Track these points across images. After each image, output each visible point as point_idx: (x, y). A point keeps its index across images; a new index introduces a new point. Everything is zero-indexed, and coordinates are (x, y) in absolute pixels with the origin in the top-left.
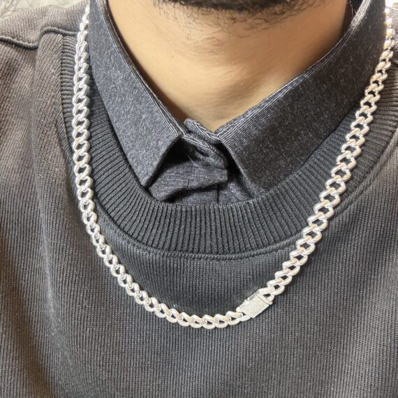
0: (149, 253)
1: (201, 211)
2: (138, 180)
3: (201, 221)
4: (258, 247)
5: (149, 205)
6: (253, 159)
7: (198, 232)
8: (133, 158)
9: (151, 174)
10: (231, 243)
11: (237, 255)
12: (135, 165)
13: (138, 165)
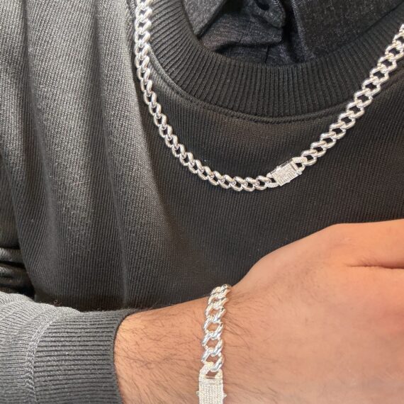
0: (191, 102)
1: (248, 68)
2: (191, 27)
3: (246, 78)
4: (297, 113)
5: (199, 53)
6: (313, 18)
7: (242, 90)
8: (190, 5)
9: (206, 21)
10: (271, 106)
11: (274, 119)
12: (191, 11)
13: (194, 11)
